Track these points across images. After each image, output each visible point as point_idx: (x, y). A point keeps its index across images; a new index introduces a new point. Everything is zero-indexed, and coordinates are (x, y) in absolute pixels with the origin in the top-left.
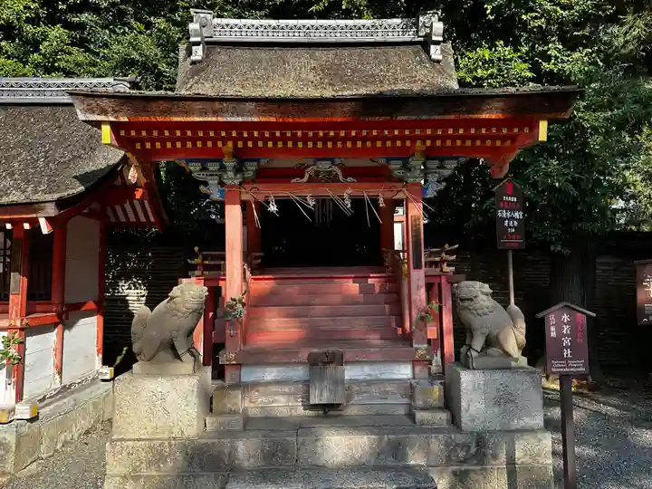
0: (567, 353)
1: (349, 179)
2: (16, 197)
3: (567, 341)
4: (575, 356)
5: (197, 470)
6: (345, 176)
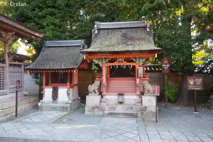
0: (156, 92)
1: (125, 62)
2: (71, 67)
3: (156, 91)
4: (157, 93)
5: (99, 110)
6: (125, 61)
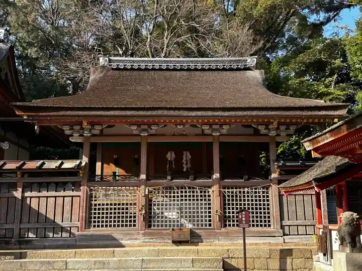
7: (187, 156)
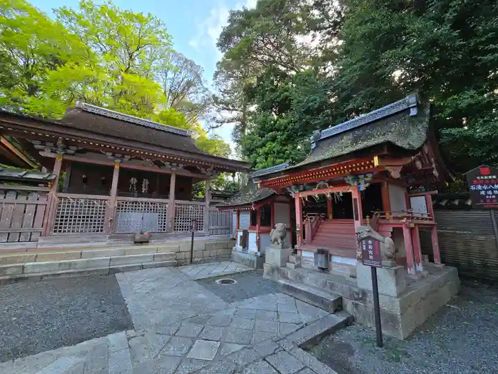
0: (371, 257)
3: (371, 252)
6: (329, 185)
7: (146, 182)
